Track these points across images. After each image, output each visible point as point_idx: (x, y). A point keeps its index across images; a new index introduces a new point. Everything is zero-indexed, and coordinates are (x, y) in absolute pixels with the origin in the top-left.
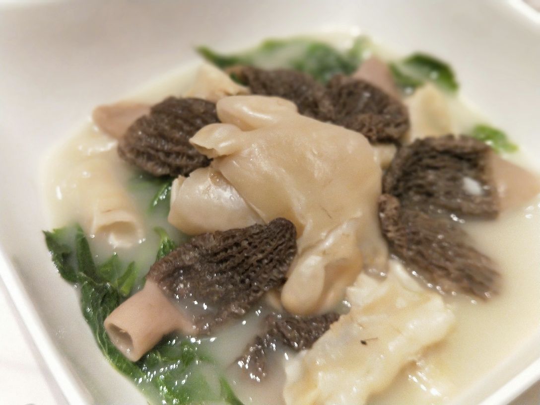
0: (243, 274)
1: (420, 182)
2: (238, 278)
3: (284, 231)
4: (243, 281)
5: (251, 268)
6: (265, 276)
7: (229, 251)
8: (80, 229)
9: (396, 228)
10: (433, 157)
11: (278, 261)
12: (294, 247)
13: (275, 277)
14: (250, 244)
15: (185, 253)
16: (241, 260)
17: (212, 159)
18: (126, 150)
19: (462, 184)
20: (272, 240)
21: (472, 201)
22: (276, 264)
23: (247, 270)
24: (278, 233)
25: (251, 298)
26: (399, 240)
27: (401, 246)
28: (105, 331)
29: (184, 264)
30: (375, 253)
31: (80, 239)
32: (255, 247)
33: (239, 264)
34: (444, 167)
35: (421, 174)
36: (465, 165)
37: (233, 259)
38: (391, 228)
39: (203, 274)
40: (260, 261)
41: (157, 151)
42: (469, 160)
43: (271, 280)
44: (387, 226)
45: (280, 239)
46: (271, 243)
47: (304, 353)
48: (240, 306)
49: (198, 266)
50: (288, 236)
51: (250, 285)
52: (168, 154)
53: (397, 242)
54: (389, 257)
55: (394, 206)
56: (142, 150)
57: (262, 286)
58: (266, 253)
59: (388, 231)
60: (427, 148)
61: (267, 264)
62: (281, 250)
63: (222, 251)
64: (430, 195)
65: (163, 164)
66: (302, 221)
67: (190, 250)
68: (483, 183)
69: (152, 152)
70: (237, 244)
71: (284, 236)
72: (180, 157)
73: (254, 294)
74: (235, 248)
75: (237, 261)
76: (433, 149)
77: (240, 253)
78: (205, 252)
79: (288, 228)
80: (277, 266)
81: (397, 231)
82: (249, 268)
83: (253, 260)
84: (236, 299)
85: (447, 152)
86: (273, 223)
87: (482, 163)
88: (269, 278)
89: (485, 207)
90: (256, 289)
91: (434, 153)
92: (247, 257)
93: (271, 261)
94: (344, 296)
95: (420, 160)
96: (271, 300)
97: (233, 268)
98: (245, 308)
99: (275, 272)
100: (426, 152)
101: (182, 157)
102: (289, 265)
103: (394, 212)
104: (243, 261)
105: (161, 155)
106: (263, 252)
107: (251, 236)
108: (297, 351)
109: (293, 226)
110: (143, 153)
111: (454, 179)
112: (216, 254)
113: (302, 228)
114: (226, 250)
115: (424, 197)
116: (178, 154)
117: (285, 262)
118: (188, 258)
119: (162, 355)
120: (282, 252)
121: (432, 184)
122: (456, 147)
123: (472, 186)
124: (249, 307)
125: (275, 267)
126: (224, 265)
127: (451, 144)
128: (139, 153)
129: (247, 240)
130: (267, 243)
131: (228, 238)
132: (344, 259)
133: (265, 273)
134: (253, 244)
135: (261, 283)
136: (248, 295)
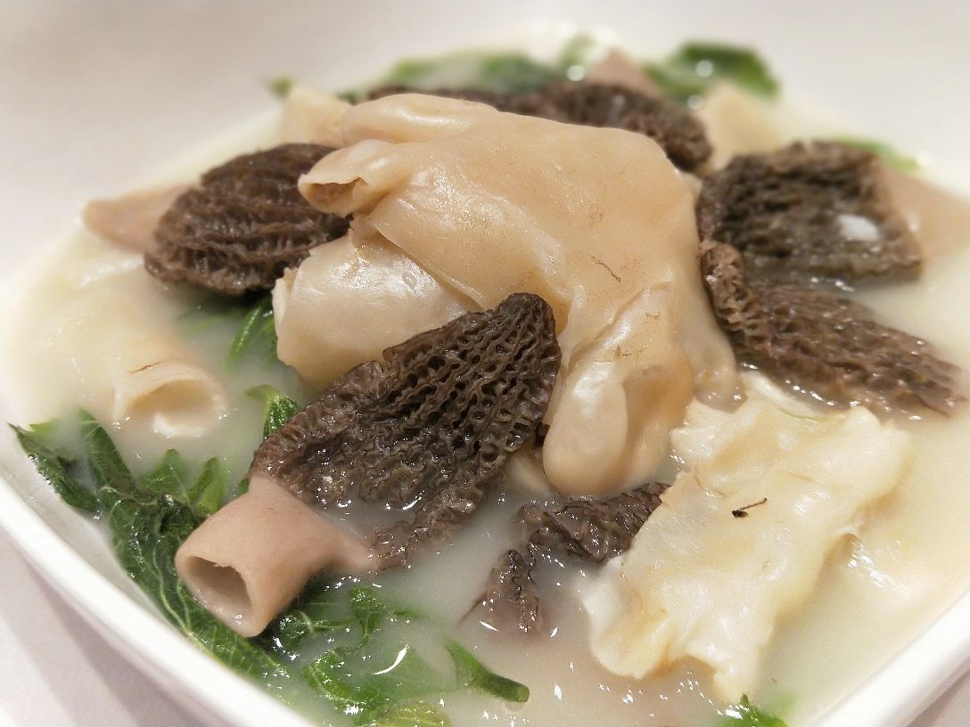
0: (456, 425)
1: (760, 233)
2: (447, 438)
3: (530, 317)
4: (458, 443)
5: (473, 408)
6: (506, 418)
7: (421, 381)
8: (88, 416)
9: (742, 303)
10: (773, 187)
11: (526, 381)
12: (554, 350)
13: (525, 418)
14: (463, 355)
15: (324, 414)
16: (448, 395)
17: (350, 217)
18: (164, 258)
19: (838, 228)
20: (507, 341)
21: (867, 251)
22: (524, 390)
23: (464, 414)
24: (518, 323)
25: (482, 473)
26: (753, 327)
27: (760, 339)
28: (180, 580)
29: (328, 433)
30: (711, 360)
31: (90, 434)
32: (476, 360)
33: (444, 406)
34: (798, 202)
35: (758, 220)
36: (835, 194)
37: (432, 397)
38: (732, 304)
39: (371, 446)
40: (488, 389)
41: (229, 242)
42: (840, 184)
43: (518, 426)
44: (725, 301)
45: (524, 336)
46: (507, 345)
47: (615, 562)
48: (460, 495)
49: (356, 433)
50: (538, 326)
51: (477, 446)
52: (252, 244)
53: (749, 333)
54: (739, 368)
55: (731, 260)
56: (196, 247)
57: (501, 443)
58: (499, 368)
59: (730, 311)
60: (758, 172)
61: (505, 392)
62: (529, 358)
63: (404, 387)
64: (783, 254)
65: (245, 267)
66: (562, 294)
67: (333, 406)
68: (878, 218)
69: (218, 246)
70: (437, 362)
71: (530, 328)
72: (279, 243)
73: (488, 464)
74: (432, 372)
75: (440, 397)
76: (770, 172)
77: (443, 380)
78: (367, 401)
79: (537, 311)
80: (527, 394)
81: (745, 310)
82: (468, 408)
83: (475, 388)
84: (451, 481)
85: (794, 174)
86: (505, 304)
87: (866, 181)
88: (514, 423)
89: (896, 259)
90: (490, 450)
91: (773, 180)
92: (461, 386)
93: (513, 383)
94: (669, 447)
95: (751, 193)
96: (523, 473)
97: (434, 418)
98: (472, 498)
99: (524, 409)
100: (759, 178)
101: (284, 244)
102: (550, 389)
103: (733, 271)
104: (454, 395)
105: (239, 249)
106: (492, 368)
107: (463, 339)
108: (601, 562)
109: (545, 305)
110: (201, 255)
111: (822, 221)
112: (392, 397)
113: (565, 307)
114: (412, 380)
115: (775, 260)
116: (274, 239)
117: (541, 385)
118: (332, 420)
119: (313, 618)
120: (534, 360)
121: (782, 234)
122: (812, 163)
123: (857, 227)
124: (480, 493)
125: (521, 397)
126: (414, 415)
127: (801, 159)
128: (192, 257)
129: (456, 348)
130: (499, 348)
131: (412, 355)
132: (657, 369)
133: (505, 412)
134: (469, 355)
135: (498, 436)
136: (475, 470)
